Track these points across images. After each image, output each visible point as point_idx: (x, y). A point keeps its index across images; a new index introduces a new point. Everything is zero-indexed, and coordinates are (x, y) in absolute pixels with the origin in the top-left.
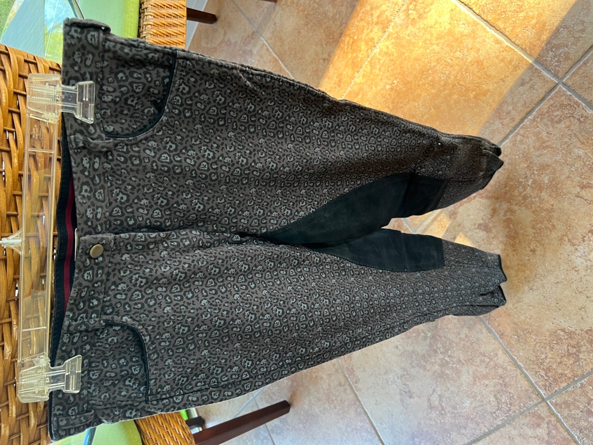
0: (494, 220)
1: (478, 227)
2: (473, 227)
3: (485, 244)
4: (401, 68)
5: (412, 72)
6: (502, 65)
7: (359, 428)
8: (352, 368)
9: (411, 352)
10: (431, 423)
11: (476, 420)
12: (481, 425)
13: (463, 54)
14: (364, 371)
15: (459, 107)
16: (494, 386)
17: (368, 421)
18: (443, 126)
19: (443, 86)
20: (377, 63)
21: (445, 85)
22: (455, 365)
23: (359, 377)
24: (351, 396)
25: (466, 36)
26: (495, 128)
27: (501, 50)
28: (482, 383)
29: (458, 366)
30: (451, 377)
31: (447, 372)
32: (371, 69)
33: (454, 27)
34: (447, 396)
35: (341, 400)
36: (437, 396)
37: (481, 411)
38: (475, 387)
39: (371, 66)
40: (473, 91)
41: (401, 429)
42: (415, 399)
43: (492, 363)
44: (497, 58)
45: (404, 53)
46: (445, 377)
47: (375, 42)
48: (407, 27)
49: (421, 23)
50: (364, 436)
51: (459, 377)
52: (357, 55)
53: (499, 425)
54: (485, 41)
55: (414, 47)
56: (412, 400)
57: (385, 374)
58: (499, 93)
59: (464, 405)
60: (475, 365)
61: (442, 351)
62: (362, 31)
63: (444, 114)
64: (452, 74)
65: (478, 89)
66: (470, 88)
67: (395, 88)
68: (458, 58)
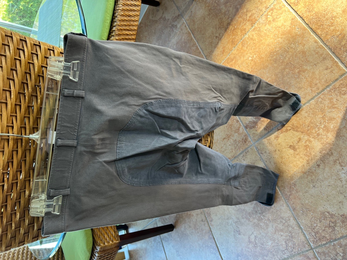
0: (298, 144)
1: (290, 147)
2: (287, 146)
3: (292, 157)
4: (259, 49)
5: (265, 52)
7: (209, 246)
8: (210, 213)
9: (243, 210)
10: (249, 250)
11: (273, 253)
12: (276, 256)
13: (295, 46)
14: (216, 215)
15: (289, 77)
16: (286, 236)
17: (214, 243)
19: (281, 63)
20: (246, 44)
21: (283, 62)
22: (266, 221)
23: (213, 218)
24: (208, 228)
25: (298, 35)
27: (317, 47)
28: (279, 233)
29: (267, 222)
30: (263, 227)
31: (261, 224)
33: (293, 29)
34: (259, 237)
35: (202, 229)
36: (254, 236)
37: (276, 249)
38: (275, 235)
39: (242, 45)
40: (298, 68)
41: (232, 251)
42: (242, 235)
43: (286, 224)
44: (314, 51)
45: (262, 40)
46: (260, 227)
48: (266, 25)
49: (274, 24)
50: (212, 251)
51: (267, 228)
52: (235, 37)
53: (285, 258)
54: (309, 40)
55: (268, 38)
56: (240, 236)
57: (227, 219)
59: (268, 244)
60: (277, 223)
61: (260, 212)
62: (240, 23)
63: (280, 79)
64: (287, 57)
65: (301, 68)
66: (296, 67)
67: (254, 60)
68: (292, 48)
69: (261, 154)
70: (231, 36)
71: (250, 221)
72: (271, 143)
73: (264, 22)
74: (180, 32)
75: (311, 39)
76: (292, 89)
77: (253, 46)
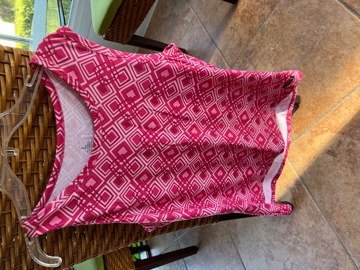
0: (339, 148)
1: (327, 152)
3: (331, 165)
4: (282, 36)
5: (289, 39)
6: (355, 36)
13: (327, 27)
14: (244, 237)
15: (321, 66)
16: (330, 264)
17: (244, 269)
18: (308, 78)
19: (310, 50)
20: (266, 32)
21: (312, 49)
22: (303, 245)
23: (240, 240)
25: (329, 14)
26: (346, 83)
27: (355, 25)
28: (321, 260)
29: (306, 246)
30: (300, 252)
31: (298, 248)
32: (262, 36)
33: (322, 7)
34: (296, 264)
36: (290, 263)
38: (316, 262)
39: (261, 34)
40: (332, 54)
42: (275, 261)
43: (329, 248)
44: (352, 31)
45: (284, 25)
46: (296, 251)
47: (266, 17)
48: (288, 7)
49: (298, 3)
51: (306, 253)
52: (252, 25)
54: (344, 18)
55: (292, 21)
58: (351, 57)
60: (318, 248)
61: (295, 234)
62: (258, 9)
63: (310, 70)
64: (317, 41)
65: (335, 53)
66: (329, 52)
67: (277, 49)
68: (323, 30)
69: (292, 163)
70: (248, 25)
71: (285, 244)
72: (304, 149)
73: (286, 3)
74: (191, 27)
75: (346, 16)
76: (326, 80)
77: (275, 33)
